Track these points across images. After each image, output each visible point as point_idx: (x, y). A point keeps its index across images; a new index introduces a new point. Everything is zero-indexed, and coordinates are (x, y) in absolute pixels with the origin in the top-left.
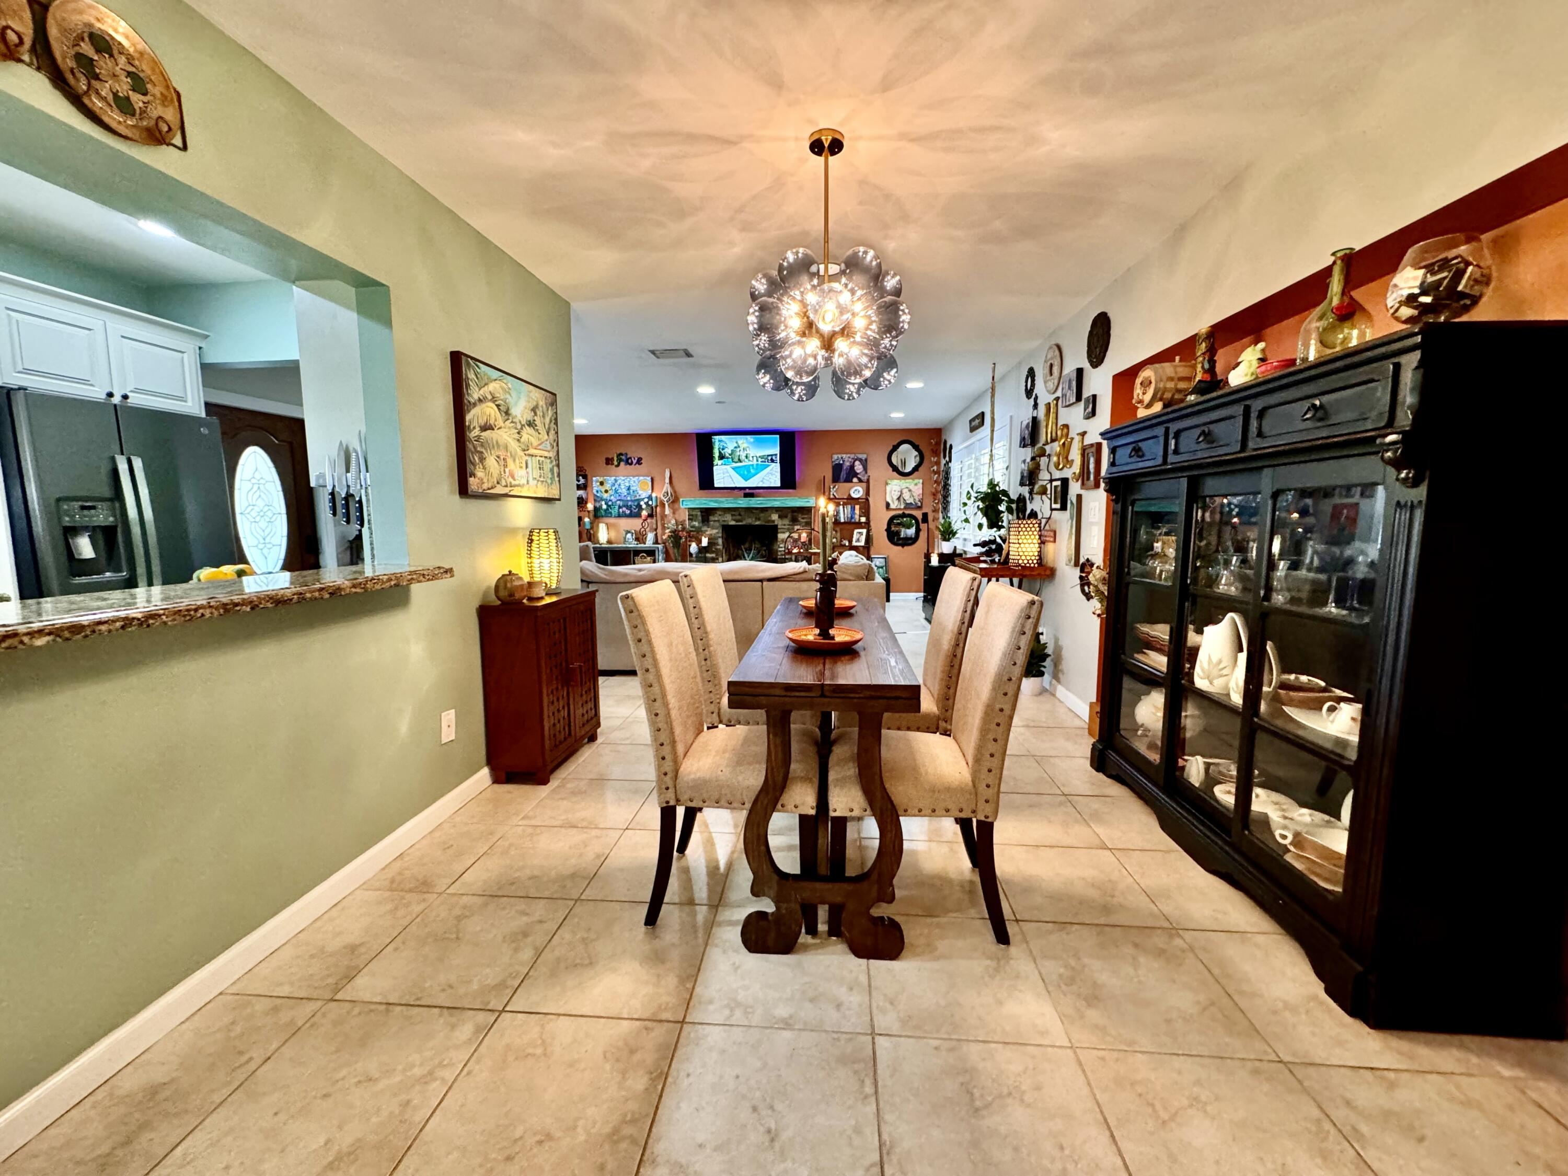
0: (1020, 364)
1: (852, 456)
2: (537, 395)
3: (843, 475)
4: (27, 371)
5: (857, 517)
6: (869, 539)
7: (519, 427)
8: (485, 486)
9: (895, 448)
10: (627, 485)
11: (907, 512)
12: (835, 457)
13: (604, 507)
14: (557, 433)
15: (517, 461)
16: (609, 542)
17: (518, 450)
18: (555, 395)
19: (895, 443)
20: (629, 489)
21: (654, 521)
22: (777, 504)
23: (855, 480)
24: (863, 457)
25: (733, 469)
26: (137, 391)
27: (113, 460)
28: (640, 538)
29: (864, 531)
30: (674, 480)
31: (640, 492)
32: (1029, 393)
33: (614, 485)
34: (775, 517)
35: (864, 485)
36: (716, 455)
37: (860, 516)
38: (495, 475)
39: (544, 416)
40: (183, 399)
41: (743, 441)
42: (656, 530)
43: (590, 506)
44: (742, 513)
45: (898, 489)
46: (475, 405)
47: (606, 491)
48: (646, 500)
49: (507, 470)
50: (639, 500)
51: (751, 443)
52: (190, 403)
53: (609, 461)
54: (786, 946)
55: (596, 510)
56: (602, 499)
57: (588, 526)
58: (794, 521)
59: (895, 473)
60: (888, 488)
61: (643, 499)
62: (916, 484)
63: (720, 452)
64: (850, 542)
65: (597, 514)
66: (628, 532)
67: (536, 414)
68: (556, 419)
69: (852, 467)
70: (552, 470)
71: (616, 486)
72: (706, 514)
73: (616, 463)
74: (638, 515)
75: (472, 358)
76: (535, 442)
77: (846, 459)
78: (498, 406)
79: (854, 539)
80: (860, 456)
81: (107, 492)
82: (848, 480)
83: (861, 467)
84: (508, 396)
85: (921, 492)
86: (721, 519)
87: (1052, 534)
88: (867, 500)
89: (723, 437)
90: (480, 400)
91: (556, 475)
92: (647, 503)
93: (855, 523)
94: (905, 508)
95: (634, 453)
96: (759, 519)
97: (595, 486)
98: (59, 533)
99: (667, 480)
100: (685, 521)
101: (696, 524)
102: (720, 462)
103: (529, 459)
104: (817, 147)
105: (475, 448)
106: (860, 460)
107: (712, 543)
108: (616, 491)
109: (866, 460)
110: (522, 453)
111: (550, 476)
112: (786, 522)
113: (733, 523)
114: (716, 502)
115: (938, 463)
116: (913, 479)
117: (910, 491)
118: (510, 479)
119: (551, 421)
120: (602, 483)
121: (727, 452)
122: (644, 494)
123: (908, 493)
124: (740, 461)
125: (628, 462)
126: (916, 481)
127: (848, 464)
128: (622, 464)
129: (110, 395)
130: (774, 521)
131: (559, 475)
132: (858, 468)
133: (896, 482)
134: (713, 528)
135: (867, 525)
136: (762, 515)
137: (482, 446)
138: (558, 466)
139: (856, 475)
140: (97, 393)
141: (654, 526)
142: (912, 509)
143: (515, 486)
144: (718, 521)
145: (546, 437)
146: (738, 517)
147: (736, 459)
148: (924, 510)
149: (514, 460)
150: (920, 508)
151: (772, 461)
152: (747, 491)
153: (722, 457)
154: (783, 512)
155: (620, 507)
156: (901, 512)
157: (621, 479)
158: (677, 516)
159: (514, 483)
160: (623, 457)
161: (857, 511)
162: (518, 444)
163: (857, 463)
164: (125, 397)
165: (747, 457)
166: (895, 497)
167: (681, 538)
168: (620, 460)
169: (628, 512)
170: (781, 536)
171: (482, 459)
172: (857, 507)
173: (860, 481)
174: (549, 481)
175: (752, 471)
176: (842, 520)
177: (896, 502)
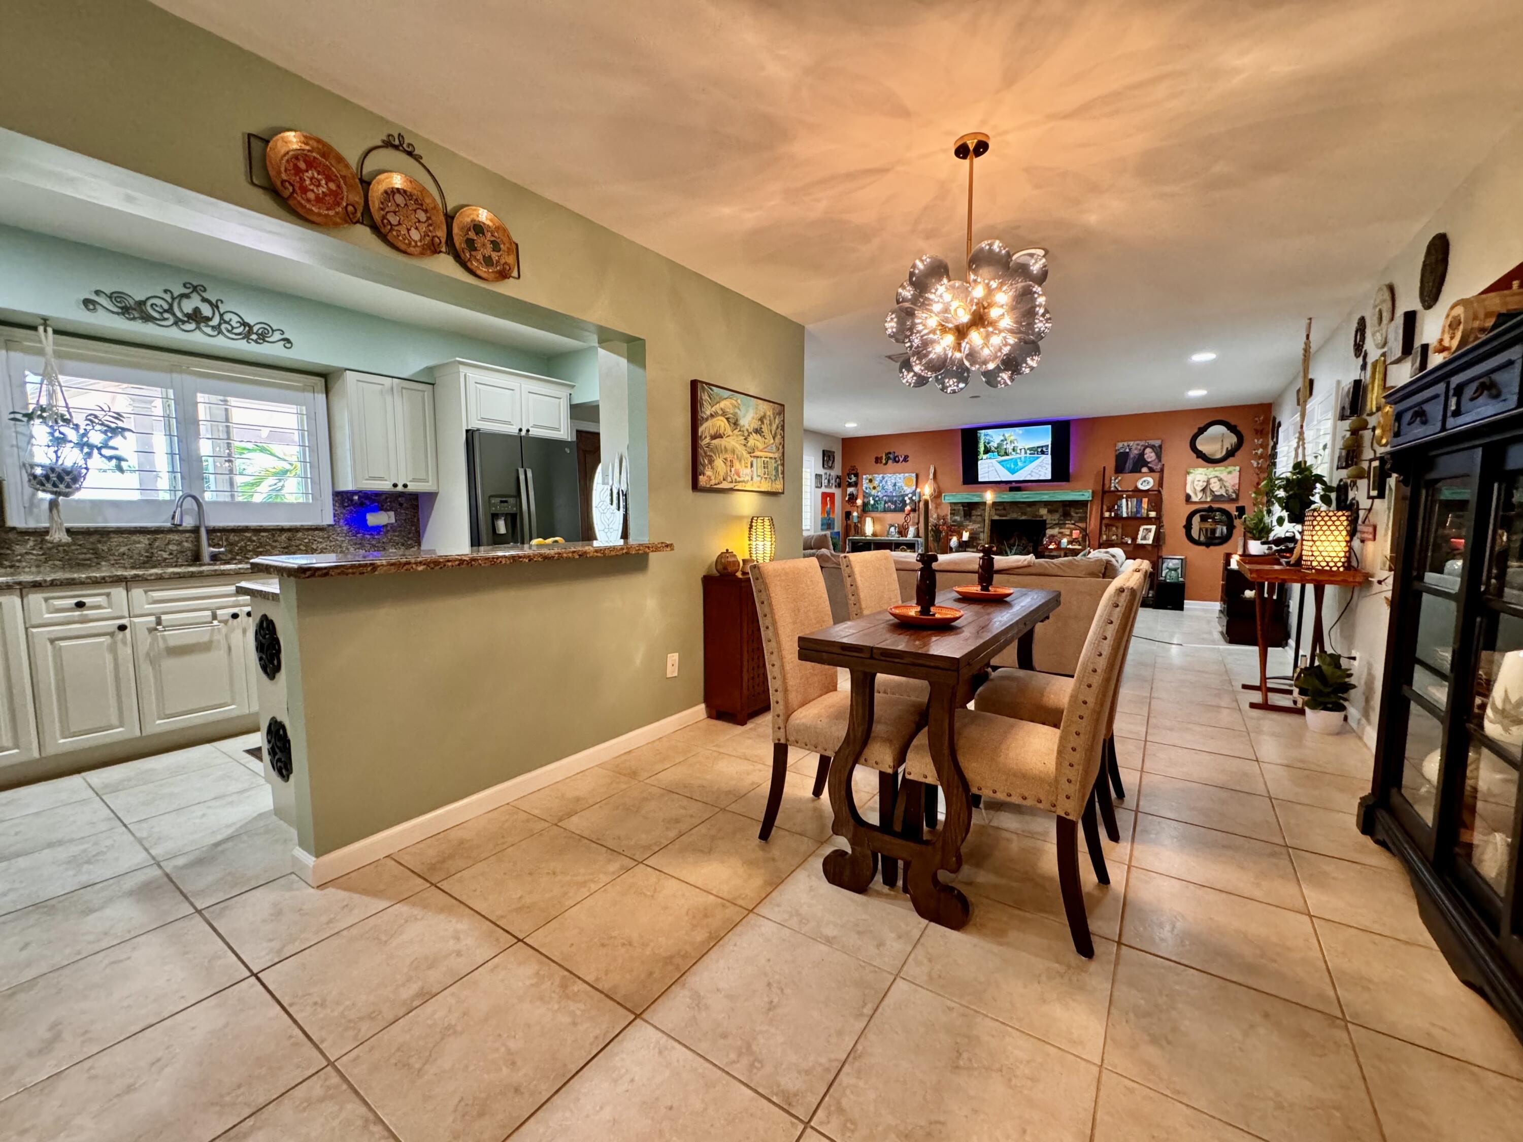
0: (1350, 314)
1: (1142, 443)
2: (764, 408)
3: (1129, 464)
4: (483, 419)
5: (1144, 512)
6: (1158, 537)
7: (746, 434)
8: (713, 482)
9: (1202, 430)
10: (893, 481)
11: (1215, 506)
12: (1120, 445)
13: (872, 502)
14: (783, 437)
15: (743, 462)
16: (874, 535)
17: (745, 453)
18: (783, 405)
19: (1202, 425)
20: (895, 485)
21: (916, 515)
22: (1046, 498)
23: (1145, 470)
24: (1157, 443)
25: (1000, 462)
26: (535, 426)
27: (518, 471)
28: (902, 531)
29: (1153, 528)
30: (938, 474)
31: (905, 488)
32: (1359, 348)
33: (881, 481)
34: (1043, 511)
35: (1157, 475)
36: (982, 449)
37: (1148, 510)
38: (722, 474)
39: (771, 424)
40: (558, 430)
41: (1009, 433)
42: (918, 524)
43: (859, 502)
44: (1008, 507)
45: (1205, 478)
46: (707, 419)
47: (874, 488)
48: (910, 496)
49: (733, 469)
50: (904, 496)
51: (1018, 435)
52: (562, 432)
53: (878, 460)
54: (860, 886)
55: (865, 505)
56: (870, 495)
57: (855, 520)
58: (1066, 515)
59: (1200, 460)
60: (1189, 478)
61: (907, 495)
62: (1230, 473)
63: (985, 446)
64: (1134, 539)
65: (866, 509)
66: (891, 526)
67: (763, 423)
68: (783, 427)
69: (1142, 454)
70: (776, 469)
71: (884, 483)
72: (969, 509)
73: (884, 461)
74: (902, 510)
75: (707, 384)
76: (761, 446)
77: (1134, 447)
78: (728, 419)
79: (1140, 537)
80: (1152, 442)
81: (513, 492)
82: (1136, 469)
83: (1153, 455)
84: (737, 410)
85: (1237, 481)
87: (1371, 529)
88: (1159, 492)
89: (989, 431)
90: (712, 416)
91: (780, 472)
92: (911, 499)
93: (1142, 518)
94: (1212, 501)
95: (901, 452)
96: (1024, 514)
97: (865, 484)
98: (490, 517)
99: (931, 476)
100: (947, 515)
101: (958, 518)
102: (985, 457)
103: (755, 460)
104: (962, 151)
105: (705, 453)
106: (1152, 447)
107: (974, 537)
108: (883, 488)
109: (1160, 447)
110: (748, 456)
111: (774, 473)
112: (1056, 516)
114: (979, 496)
115: (1264, 446)
116: (1226, 467)
117: (1220, 480)
118: (736, 477)
119: (777, 428)
120: (871, 481)
121: (994, 445)
122: (908, 490)
123: (1218, 483)
124: (1006, 454)
125: (896, 461)
126: (1231, 468)
127: (1136, 452)
128: (890, 462)
129: (520, 430)
130: (1042, 516)
131: (783, 473)
132: (1150, 455)
133: (1200, 470)
134: (975, 522)
135: (1158, 521)
136: (1029, 509)
137: (712, 450)
138: (783, 465)
139: (1145, 464)
140: (513, 430)
141: (916, 521)
142: (1223, 502)
143: (739, 482)
145: (772, 441)
146: (1003, 512)
147: (1003, 453)
148: (1240, 504)
149: (740, 461)
150: (1232, 500)
151: (1043, 453)
152: (1014, 485)
153: (987, 451)
154: (1052, 506)
155: (886, 502)
156: (1206, 506)
157: (888, 477)
158: (939, 510)
159: (738, 479)
160: (891, 456)
161: (1145, 505)
162: (744, 448)
163: (1148, 450)
164: (528, 431)
165: (1014, 450)
166: (1199, 488)
167: (941, 532)
168: (888, 459)
169: (893, 507)
170: (1049, 532)
171: (711, 461)
172: (1145, 500)
173: (1151, 470)
174: (773, 478)
175: (1020, 464)
176: (1125, 515)
177: (1200, 495)
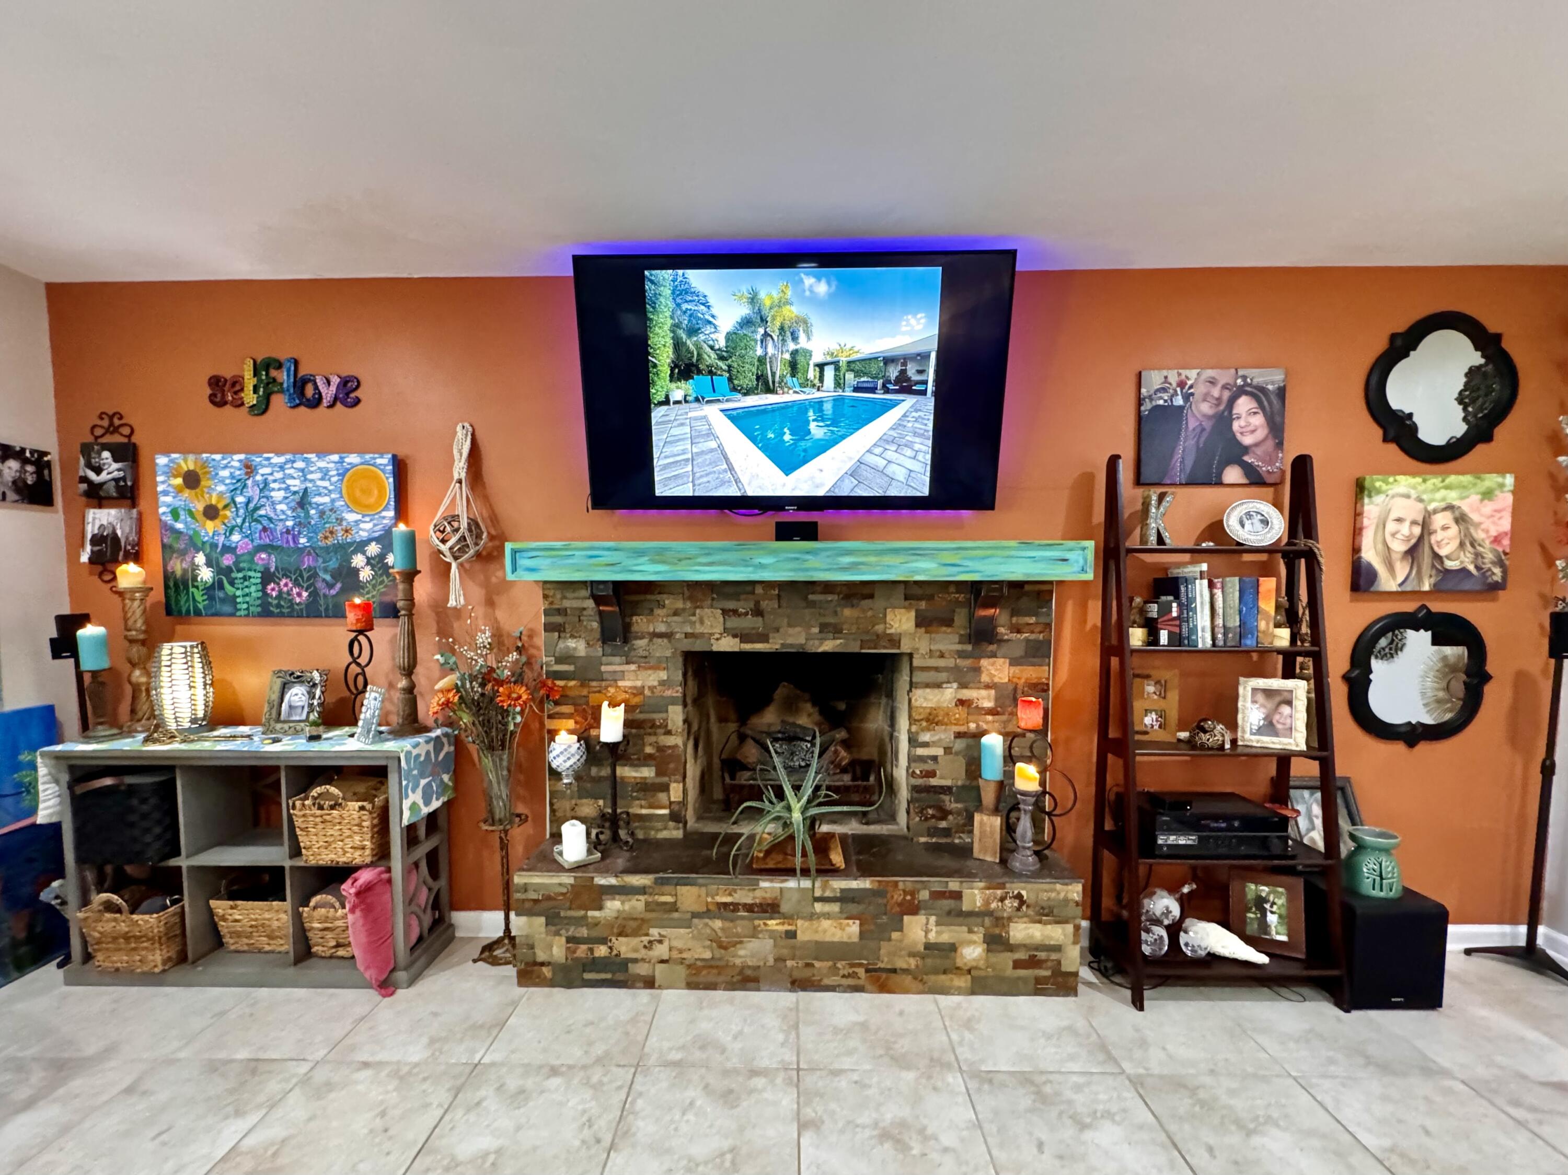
1: (1225, 377)
3: (1184, 454)
5: (1264, 629)
6: (1320, 723)
9: (1402, 347)
11: (1437, 607)
12: (1154, 378)
21: (403, 630)
23: (1237, 475)
24: (1271, 378)
28: (339, 704)
29: (1300, 688)
30: (489, 464)
34: (900, 621)
36: (663, 358)
42: (408, 671)
44: (768, 605)
45: (1413, 511)
53: (223, 393)
58: (981, 637)
59: (1396, 449)
60: (1372, 508)
69: (1224, 419)
72: (619, 607)
73: (250, 398)
77: (1198, 389)
82: (1211, 473)
83: (1258, 420)
85: (1505, 524)
86: (680, 627)
94: (1437, 591)
95: (327, 360)
96: (836, 631)
99: (460, 469)
101: (577, 646)
102: (677, 392)
106: (1258, 393)
107: (640, 727)
109: (1282, 392)
112: (946, 639)
113: (728, 644)
114: (659, 557)
116: (1478, 472)
117: (1461, 519)
121: (713, 342)
123: (1454, 529)
125: (303, 397)
126: (1491, 480)
127: (1206, 408)
128: (279, 402)
132: (1250, 423)
133: (1404, 483)
134: (646, 663)
136: (850, 613)
139: (1236, 452)
141: (400, 658)
144: (668, 636)
146: (750, 622)
147: (748, 380)
148: (1513, 601)
150: (1494, 589)
152: (791, 515)
153: (684, 367)
156: (1409, 607)
158: (500, 614)
160: (283, 377)
161: (1268, 606)
163: (1244, 404)
165: (793, 366)
166: (1399, 547)
168: (268, 389)
172: (1267, 586)
173: (1255, 480)
176: (1204, 640)
177: (1402, 570)
